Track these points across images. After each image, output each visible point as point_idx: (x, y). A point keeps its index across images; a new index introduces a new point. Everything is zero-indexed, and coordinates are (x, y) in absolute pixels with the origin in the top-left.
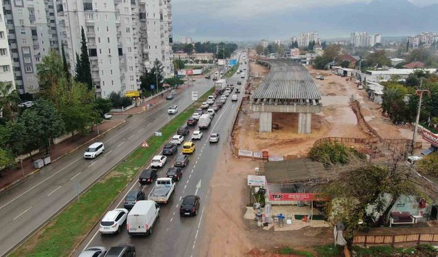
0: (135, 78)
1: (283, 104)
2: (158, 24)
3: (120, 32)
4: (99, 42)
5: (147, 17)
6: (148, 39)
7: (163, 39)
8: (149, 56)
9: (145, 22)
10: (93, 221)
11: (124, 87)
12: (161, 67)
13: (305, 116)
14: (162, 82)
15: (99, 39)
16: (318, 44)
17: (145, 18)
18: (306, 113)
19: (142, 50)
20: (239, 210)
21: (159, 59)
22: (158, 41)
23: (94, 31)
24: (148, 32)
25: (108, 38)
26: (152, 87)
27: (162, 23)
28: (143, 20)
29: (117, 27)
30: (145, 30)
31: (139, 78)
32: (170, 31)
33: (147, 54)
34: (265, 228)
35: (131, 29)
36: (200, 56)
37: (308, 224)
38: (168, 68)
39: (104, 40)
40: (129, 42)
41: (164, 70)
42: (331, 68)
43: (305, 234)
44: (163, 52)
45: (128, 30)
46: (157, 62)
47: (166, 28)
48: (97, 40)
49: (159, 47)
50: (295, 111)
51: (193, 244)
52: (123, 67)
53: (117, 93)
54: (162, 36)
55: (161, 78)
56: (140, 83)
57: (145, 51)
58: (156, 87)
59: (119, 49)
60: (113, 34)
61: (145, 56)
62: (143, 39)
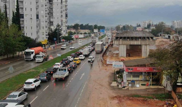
0: (45, 34)
1: (132, 40)
2: (60, 5)
3: (38, 5)
4: (26, 10)
5: (53, 1)
6: (53, 13)
7: (62, 14)
8: (54, 23)
9: (52, 4)
10: (19, 86)
11: (38, 37)
12: (60, 29)
13: (146, 47)
14: (61, 36)
15: (26, 8)
16: (153, 25)
17: (52, 2)
18: (146, 45)
19: (50, 19)
20: (107, 83)
21: (59, 24)
22: (59, 14)
23: (23, 4)
24: (54, 10)
25: (31, 9)
26: (55, 39)
27: (62, 5)
28: (51, 3)
29: (37, 3)
30: (52, 8)
31: (47, 34)
32: (66, 10)
33: (52, 22)
34: (123, 89)
35: (44, 6)
36: (83, 31)
37: (149, 87)
38: (64, 31)
39: (28, 9)
40: (43, 12)
41: (62, 32)
42: (161, 35)
43: (148, 90)
44: (62, 21)
45: (42, 6)
46: (58, 26)
47: (64, 8)
48: (24, 9)
49: (60, 18)
50: (140, 44)
51: (80, 94)
52: (38, 26)
53: (34, 39)
54: (61, 12)
55: (60, 34)
56: (48, 37)
57: (52, 20)
58: (57, 39)
59: (37, 15)
60: (34, 6)
61: (51, 23)
62: (50, 13)
